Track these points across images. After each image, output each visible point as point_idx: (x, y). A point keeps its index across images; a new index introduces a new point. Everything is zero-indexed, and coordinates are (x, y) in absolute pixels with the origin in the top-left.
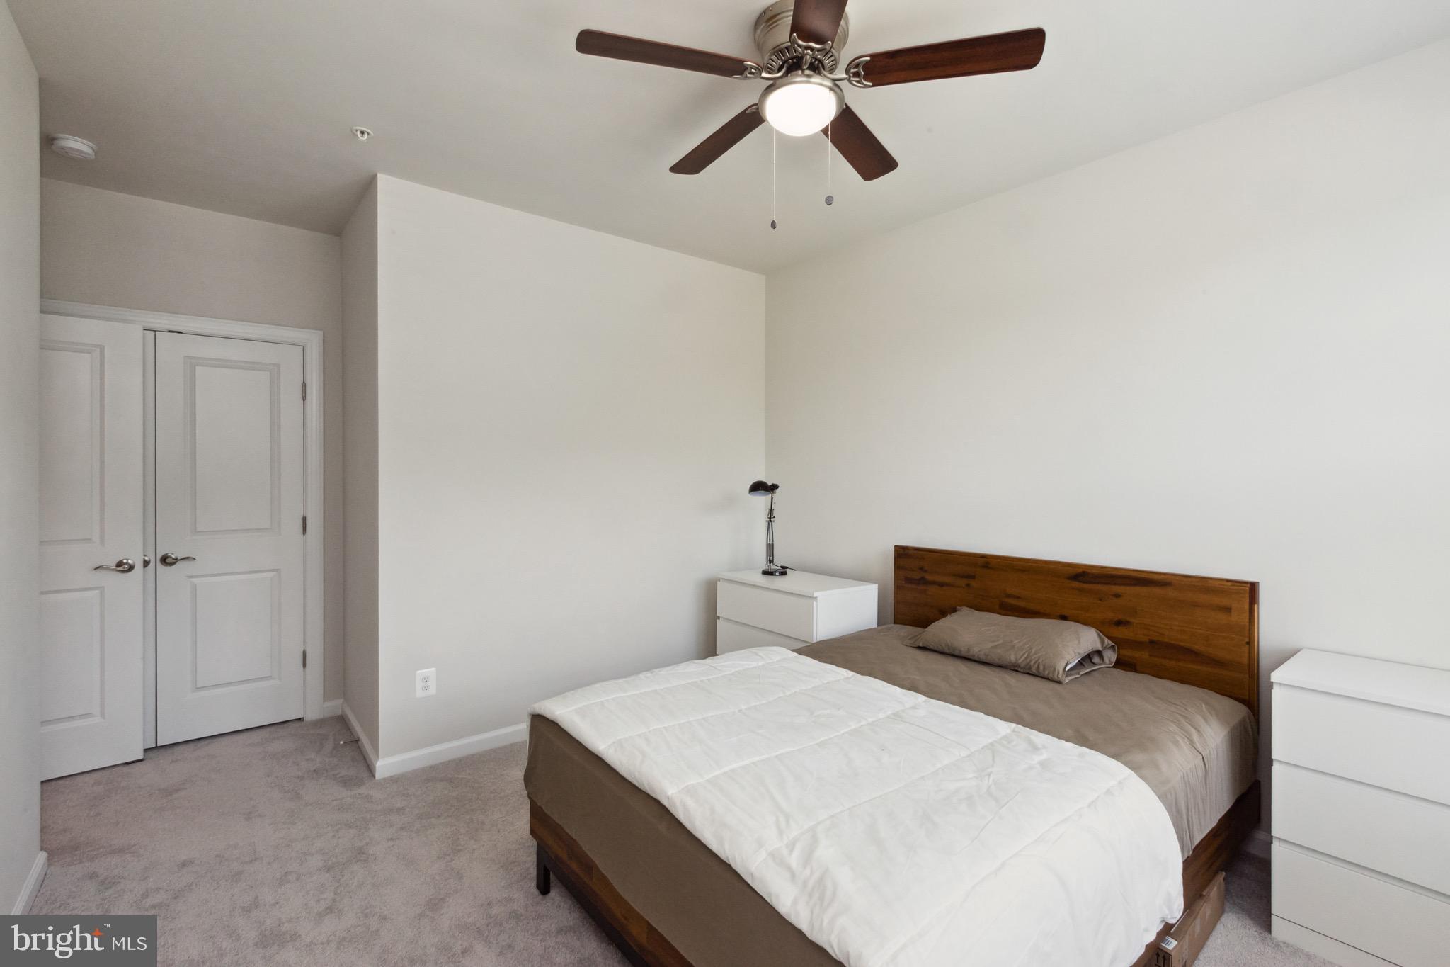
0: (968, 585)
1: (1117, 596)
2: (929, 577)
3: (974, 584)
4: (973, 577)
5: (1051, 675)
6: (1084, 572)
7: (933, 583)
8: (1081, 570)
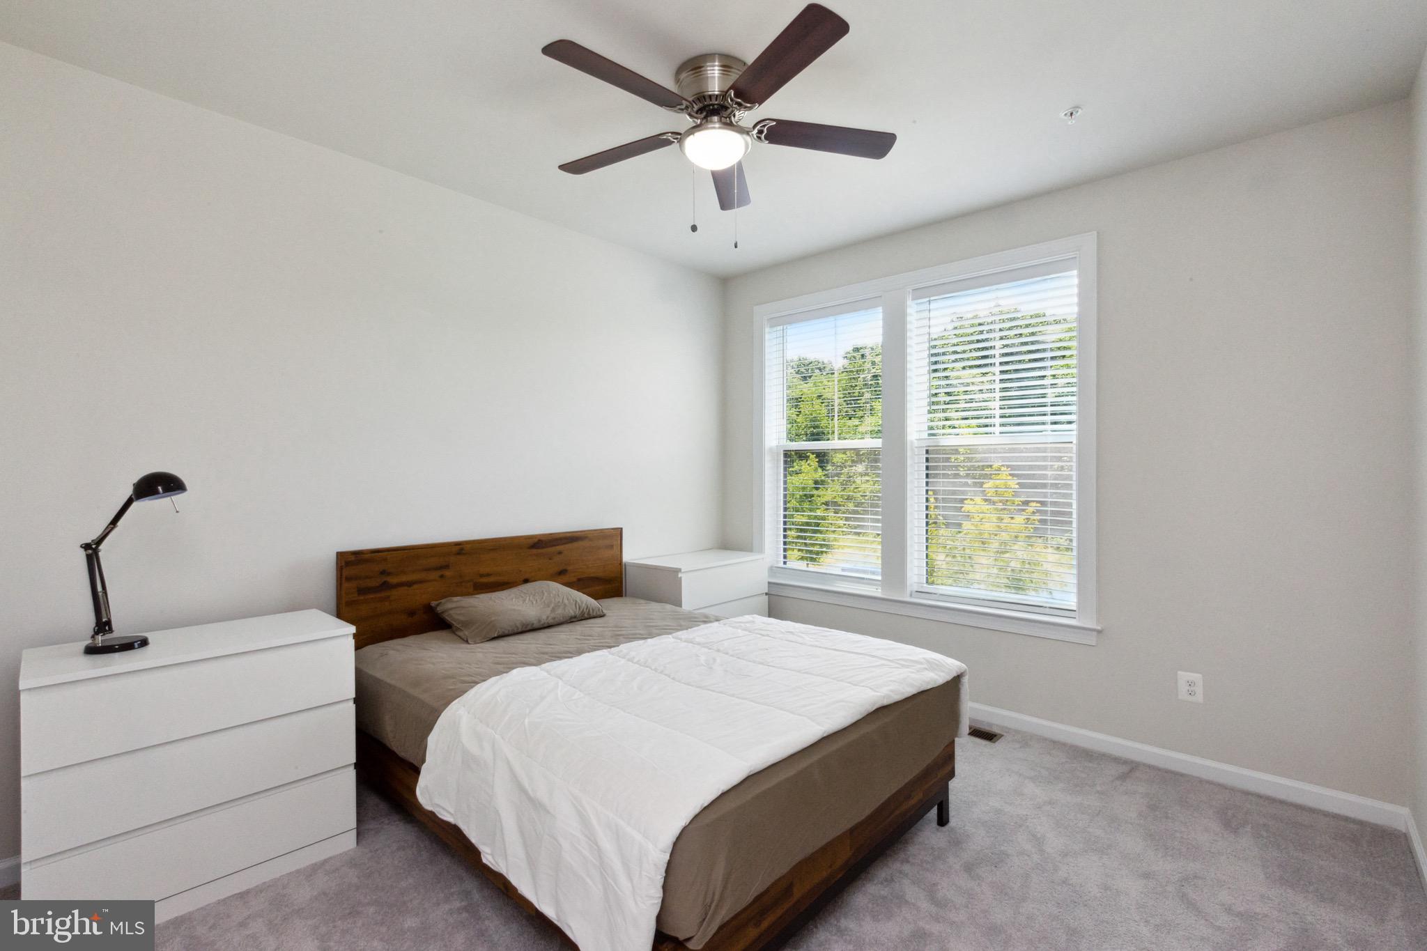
0: (442, 576)
1: (560, 553)
2: (393, 580)
3: (447, 573)
4: (447, 567)
5: (598, 613)
6: (539, 540)
7: (402, 585)
8: (536, 540)
